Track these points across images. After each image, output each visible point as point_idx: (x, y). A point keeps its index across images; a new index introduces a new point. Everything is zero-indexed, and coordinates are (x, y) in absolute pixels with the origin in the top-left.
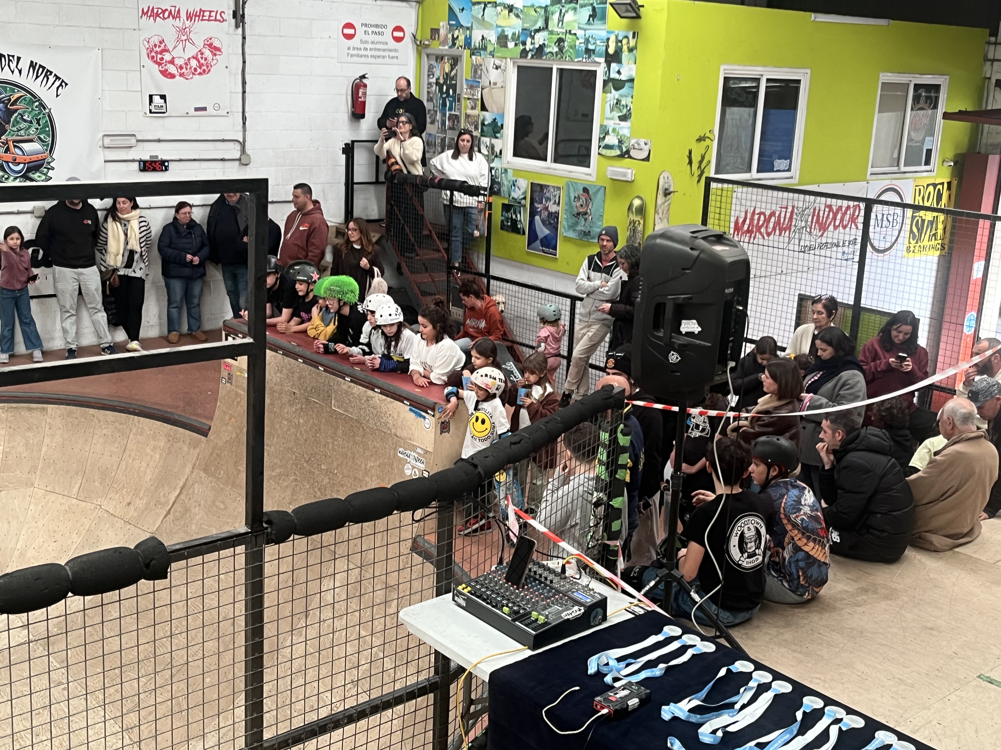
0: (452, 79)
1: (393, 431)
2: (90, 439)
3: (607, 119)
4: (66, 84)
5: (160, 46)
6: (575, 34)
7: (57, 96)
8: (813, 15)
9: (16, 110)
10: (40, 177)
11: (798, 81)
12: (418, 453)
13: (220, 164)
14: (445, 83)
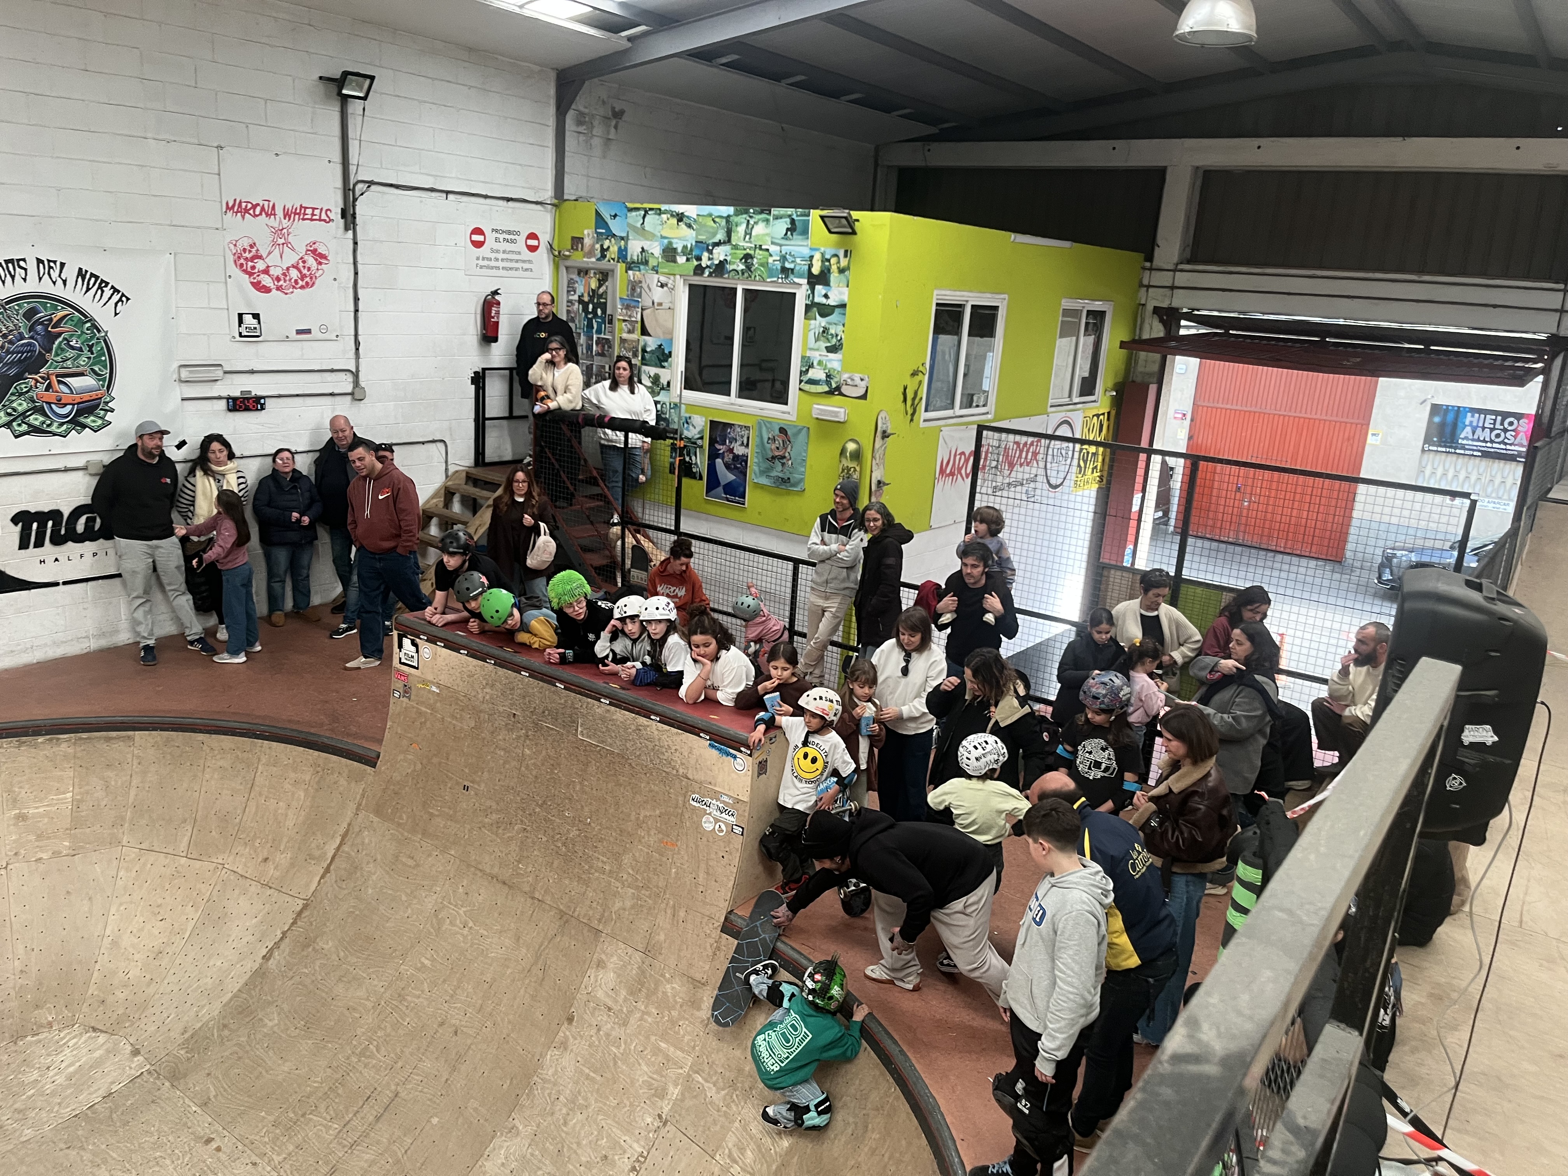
0: (600, 296)
1: (681, 771)
2: (200, 774)
3: (811, 349)
4: (128, 299)
5: (250, 251)
6: (767, 250)
7: (116, 314)
8: (1013, 235)
9: (60, 334)
10: (94, 421)
11: (996, 308)
12: (723, 802)
13: (330, 398)
14: (591, 301)
